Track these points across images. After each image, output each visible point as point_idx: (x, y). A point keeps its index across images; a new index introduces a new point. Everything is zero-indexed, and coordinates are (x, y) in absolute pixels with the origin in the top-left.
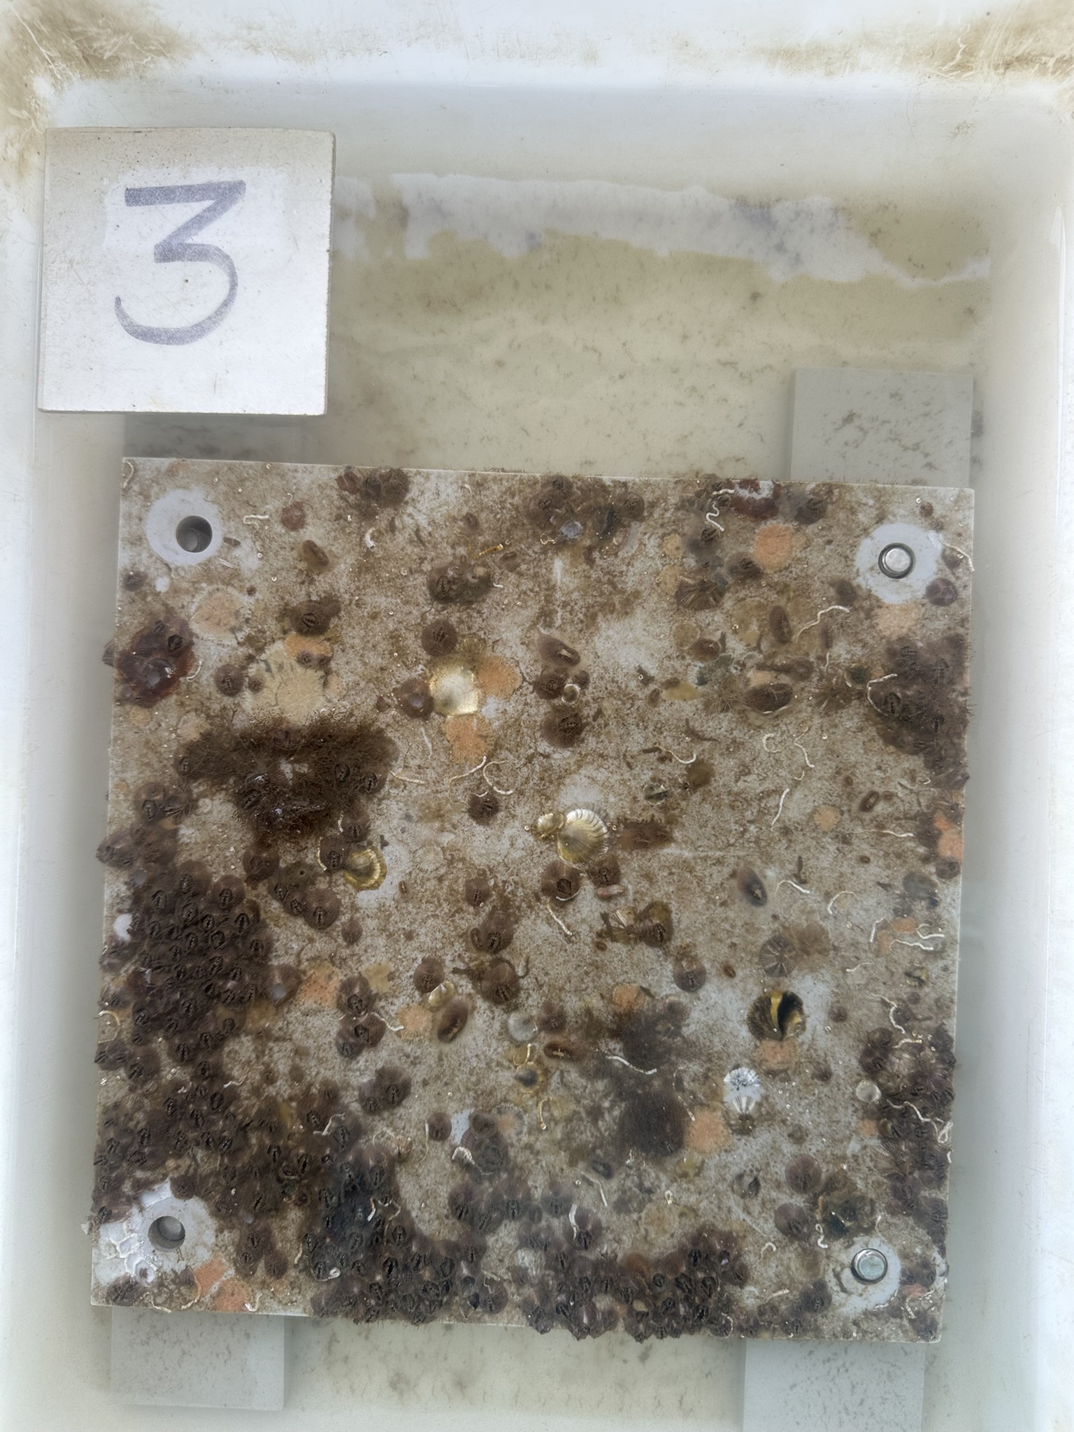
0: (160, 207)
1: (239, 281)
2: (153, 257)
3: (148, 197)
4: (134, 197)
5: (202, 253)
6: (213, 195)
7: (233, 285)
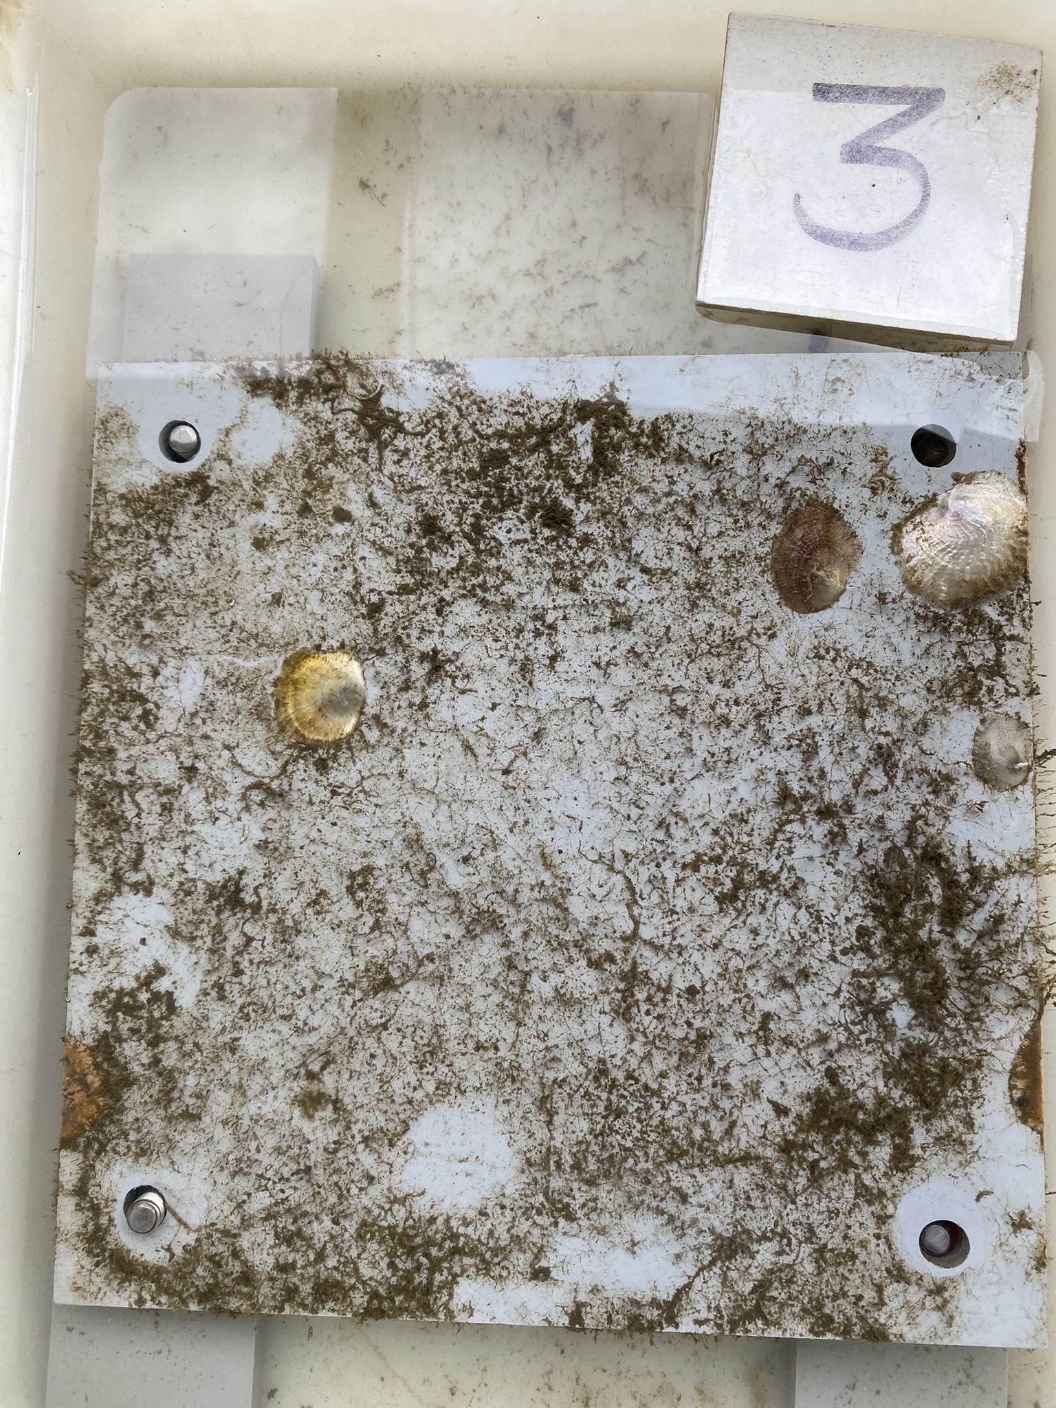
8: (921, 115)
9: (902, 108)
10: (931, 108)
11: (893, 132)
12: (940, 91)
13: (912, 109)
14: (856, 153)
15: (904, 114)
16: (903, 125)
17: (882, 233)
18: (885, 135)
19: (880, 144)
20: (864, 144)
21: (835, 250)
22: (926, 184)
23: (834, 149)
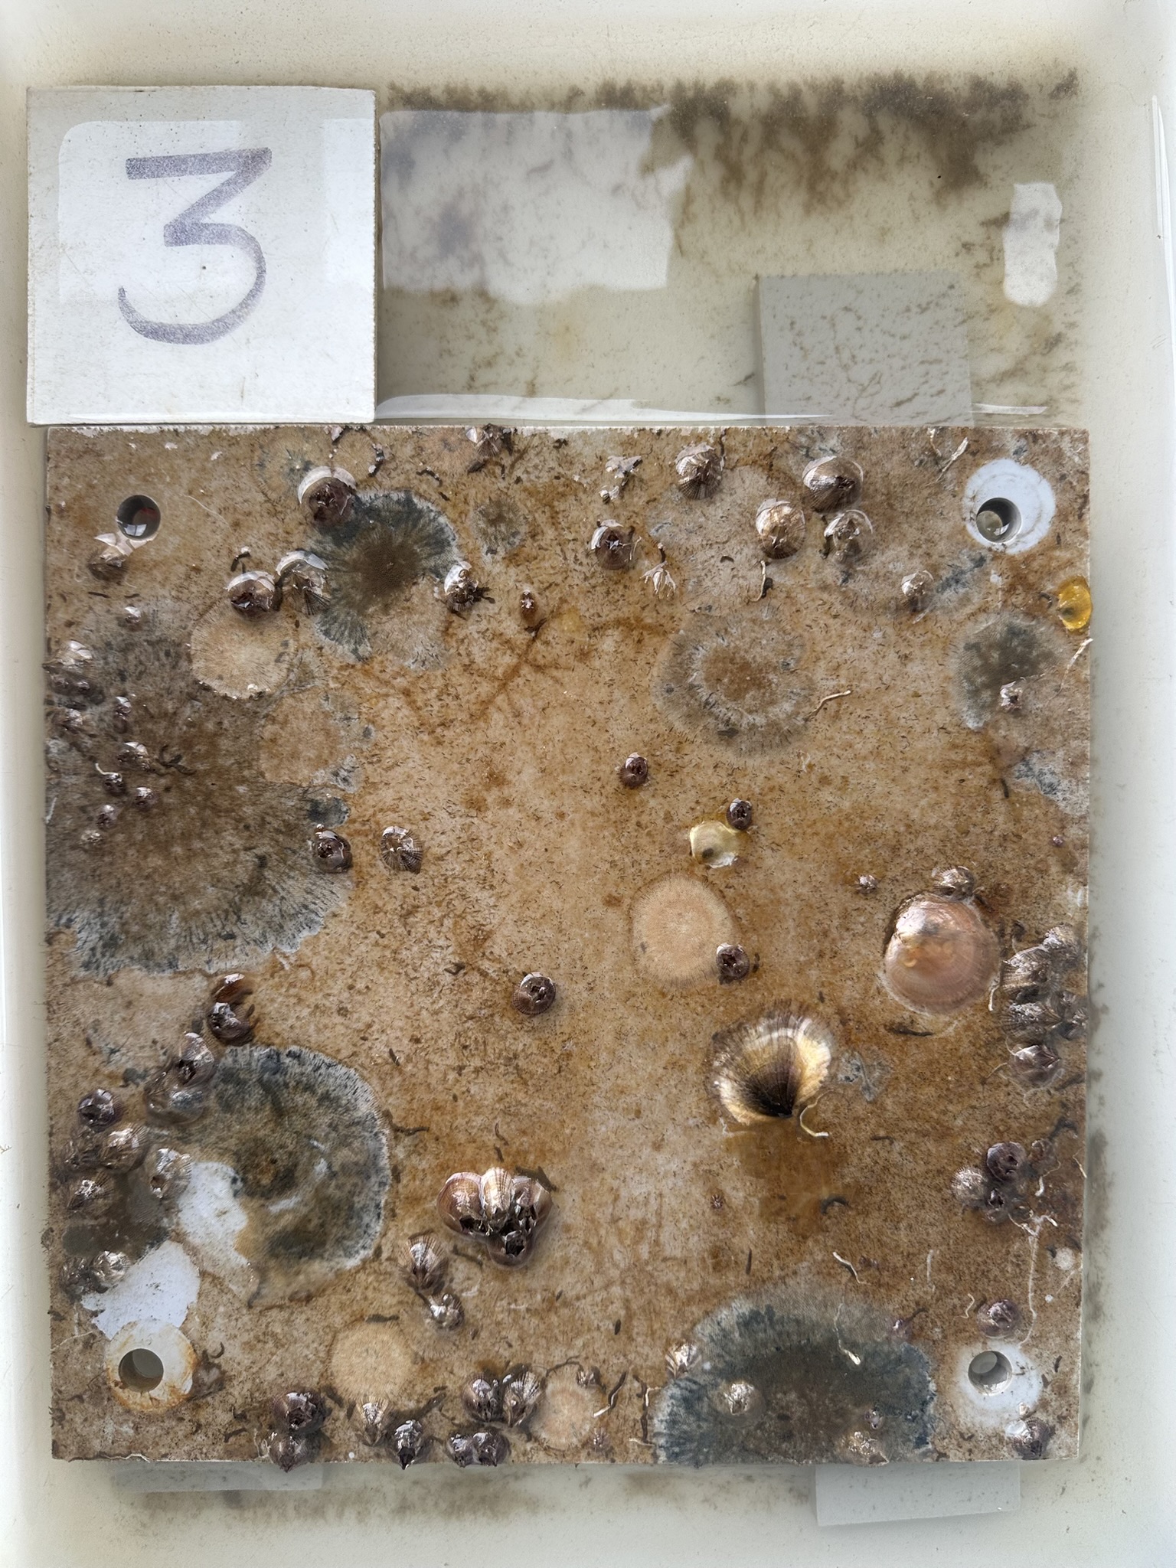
0: (169, 180)
1: (268, 267)
2: (162, 240)
3: (153, 168)
4: (137, 168)
5: (221, 235)
6: (232, 165)
7: (261, 272)
8: (247, 181)
9: (227, 175)
10: (257, 172)
11: (219, 205)
12: (266, 151)
13: (238, 175)
14: (181, 233)
15: (228, 183)
16: (230, 195)
17: (218, 320)
18: (210, 208)
19: (206, 220)
20: (188, 222)
21: (169, 346)
22: (260, 260)
23: (156, 232)
